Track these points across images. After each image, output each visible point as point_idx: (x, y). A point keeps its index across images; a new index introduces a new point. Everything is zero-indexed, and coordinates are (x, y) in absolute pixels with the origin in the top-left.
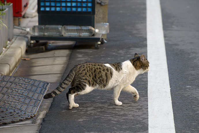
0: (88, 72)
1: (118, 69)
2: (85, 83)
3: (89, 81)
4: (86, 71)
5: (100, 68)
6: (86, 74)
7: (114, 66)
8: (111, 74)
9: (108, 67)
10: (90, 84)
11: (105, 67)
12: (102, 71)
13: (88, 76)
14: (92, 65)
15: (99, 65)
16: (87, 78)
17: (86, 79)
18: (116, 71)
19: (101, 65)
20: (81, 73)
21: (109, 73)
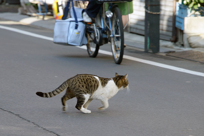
0: (80, 83)
1: (103, 85)
2: (81, 94)
3: (84, 92)
4: (78, 83)
5: (90, 79)
6: (79, 86)
7: (102, 81)
8: (98, 86)
9: (96, 79)
10: (85, 93)
11: (94, 79)
12: (92, 82)
13: (81, 88)
14: (83, 76)
15: (89, 76)
16: (81, 89)
17: (81, 91)
18: (101, 85)
19: (91, 77)
20: (75, 87)
21: (96, 85)
